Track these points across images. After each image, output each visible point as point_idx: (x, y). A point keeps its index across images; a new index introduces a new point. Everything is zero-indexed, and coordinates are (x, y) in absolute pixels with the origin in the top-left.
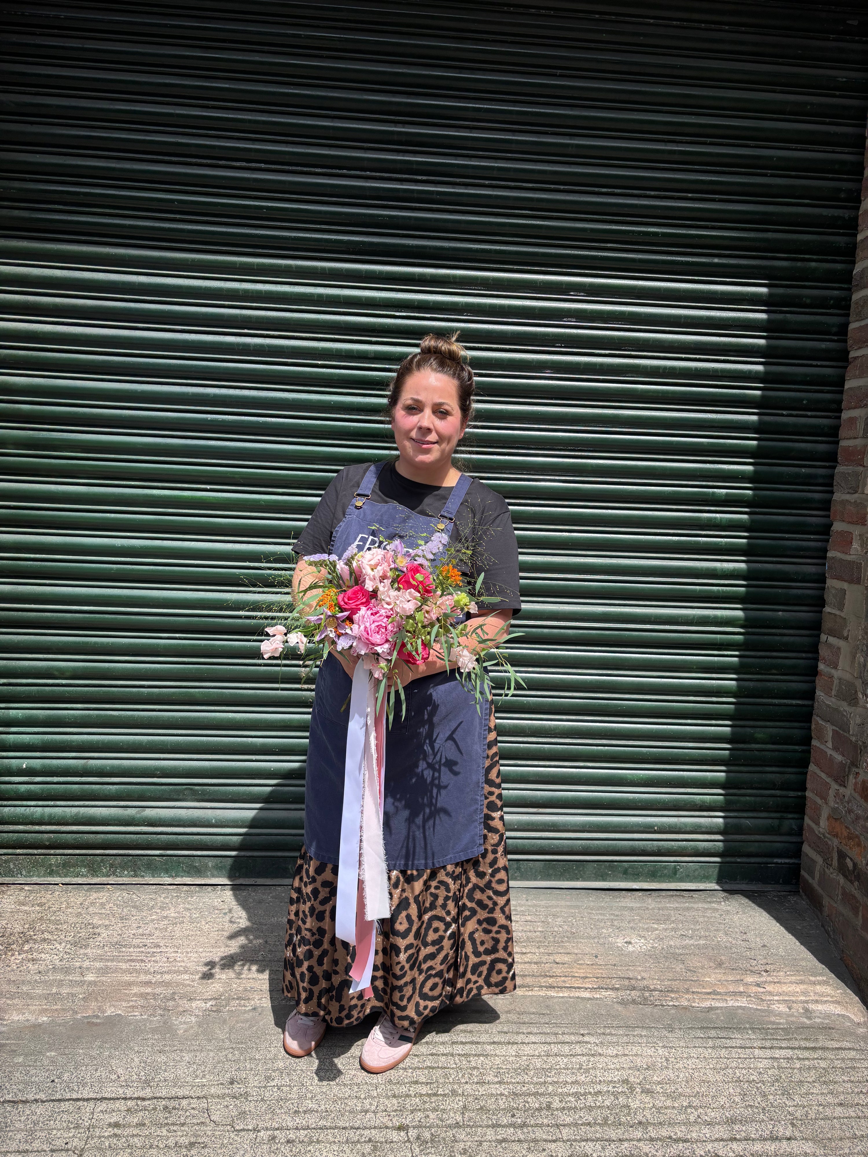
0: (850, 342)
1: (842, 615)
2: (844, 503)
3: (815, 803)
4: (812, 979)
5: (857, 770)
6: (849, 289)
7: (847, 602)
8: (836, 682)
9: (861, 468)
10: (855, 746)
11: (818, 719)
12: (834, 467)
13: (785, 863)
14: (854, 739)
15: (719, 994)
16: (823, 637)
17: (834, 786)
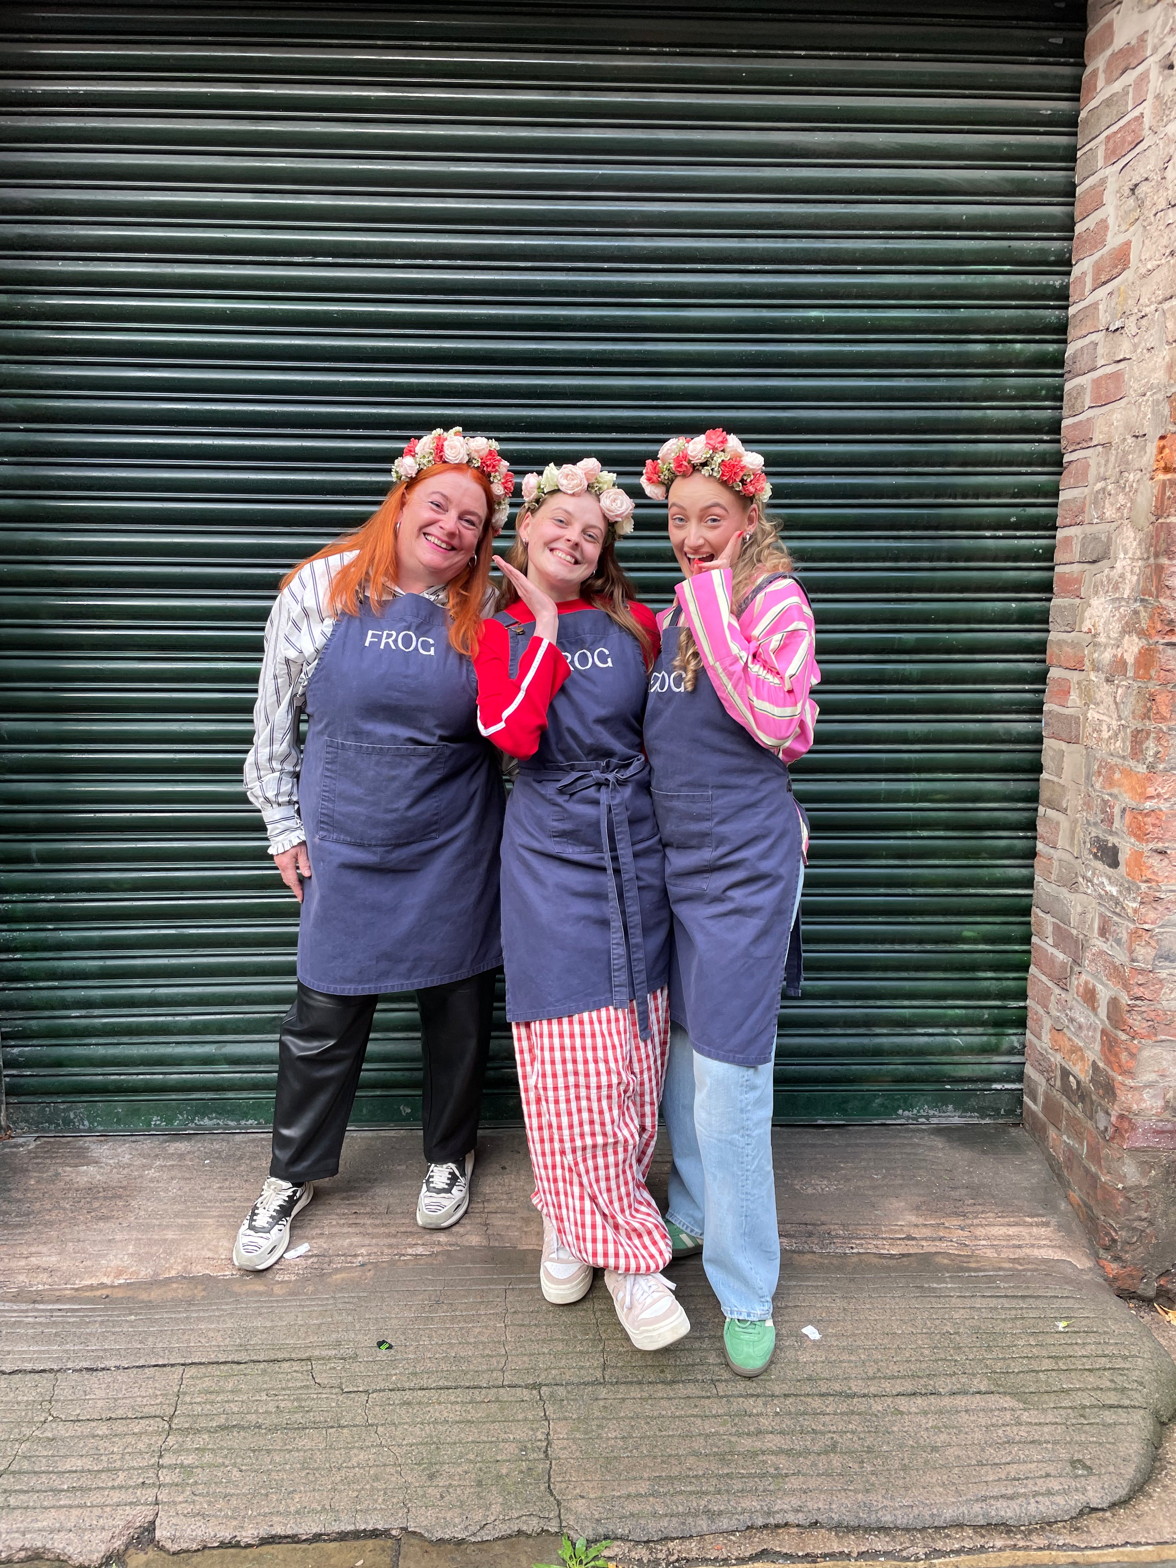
0: (1064, 443)
1: (1061, 782)
2: (1060, 643)
3: (1036, 1013)
4: (1028, 1219)
6: (1062, 376)
7: (1065, 765)
8: (1056, 864)
9: (1078, 600)
10: (1077, 941)
11: (1038, 910)
12: (1050, 600)
13: (1007, 1089)
14: (1075, 932)
16: (1041, 810)
17: (1057, 991)
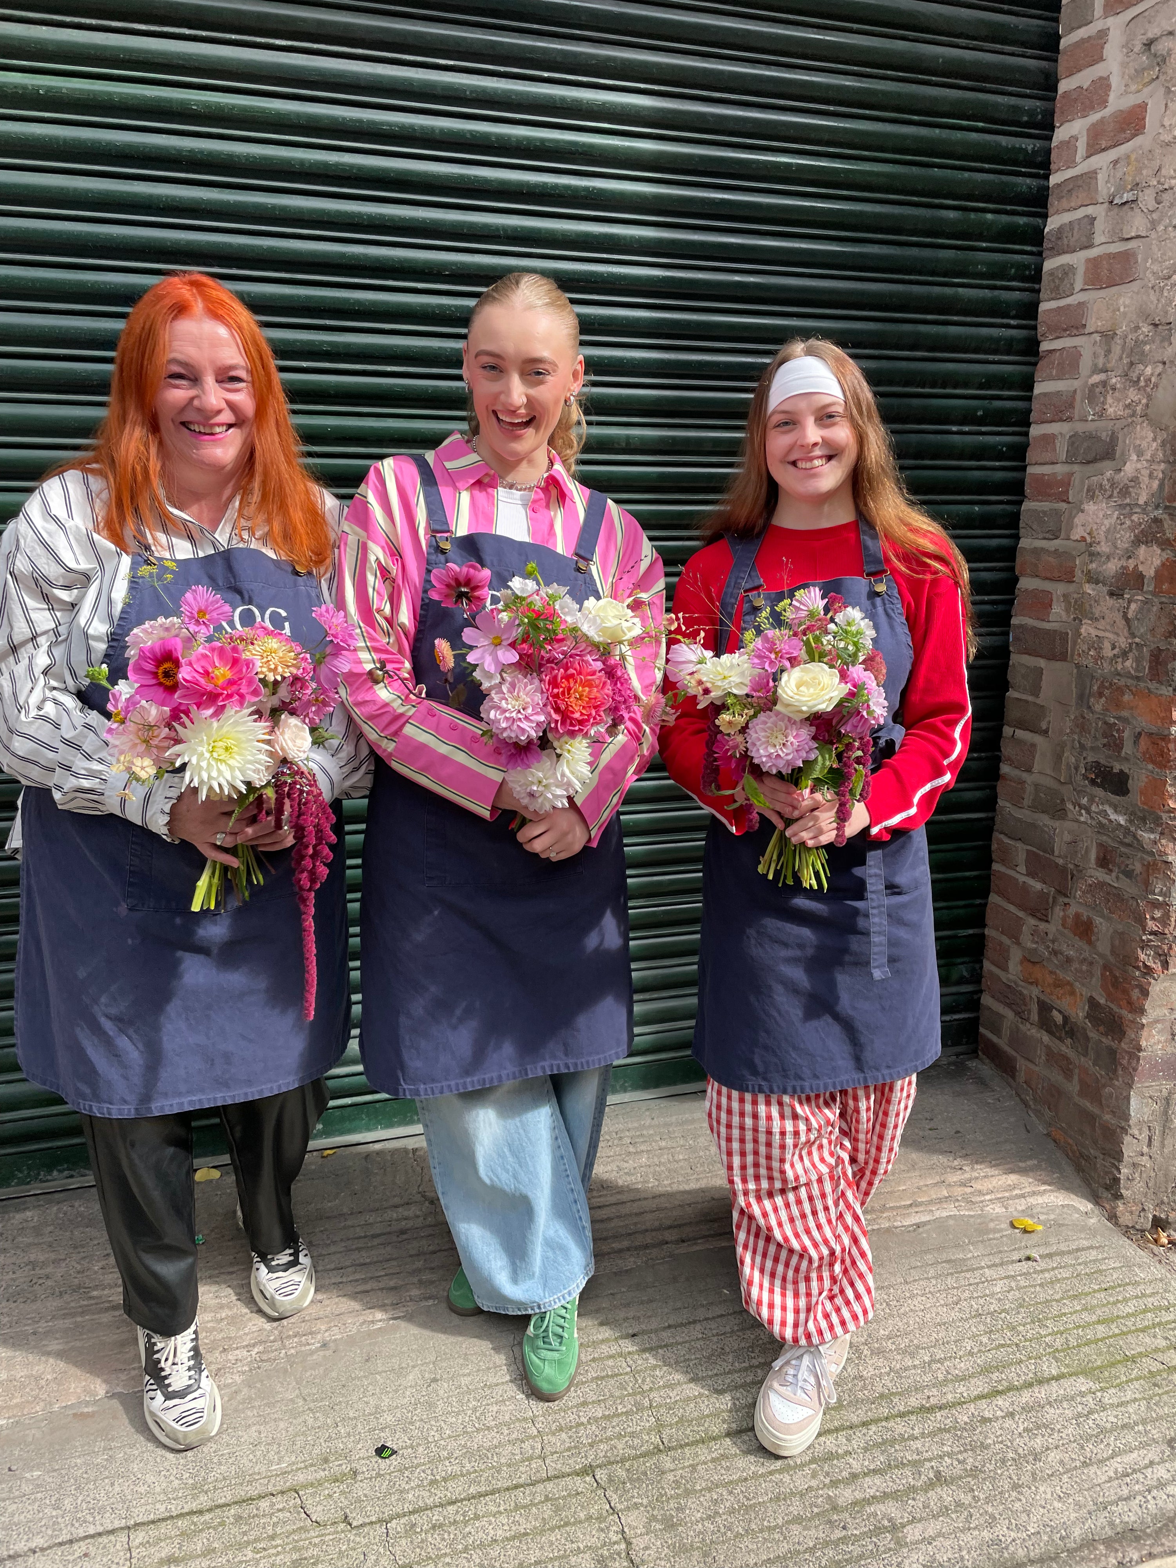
0: (1041, 329)
1: (1038, 701)
2: (1037, 552)
3: (1001, 944)
5: (1066, 900)
6: (1040, 254)
7: (1044, 684)
8: (1029, 789)
10: (1063, 870)
11: (1002, 836)
12: (1020, 503)
14: (1061, 861)
15: (921, 1204)
16: (1007, 731)
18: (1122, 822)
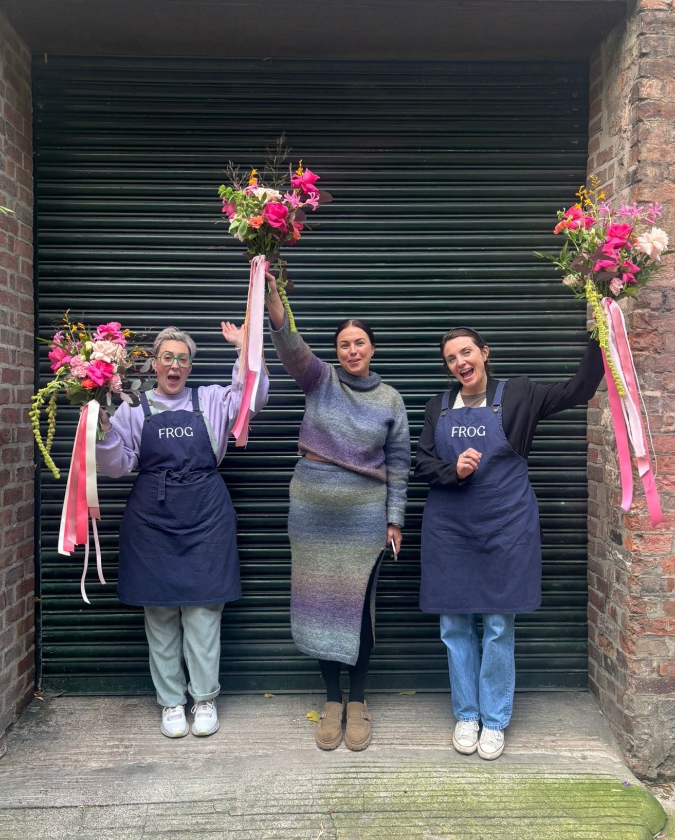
1: (596, 502)
2: (592, 431)
3: (592, 628)
5: (608, 600)
7: (598, 494)
8: (596, 545)
9: (598, 409)
10: (606, 585)
11: (589, 571)
12: (586, 409)
13: (580, 672)
14: (605, 581)
16: (588, 517)
17: (600, 613)
18: (621, 558)
